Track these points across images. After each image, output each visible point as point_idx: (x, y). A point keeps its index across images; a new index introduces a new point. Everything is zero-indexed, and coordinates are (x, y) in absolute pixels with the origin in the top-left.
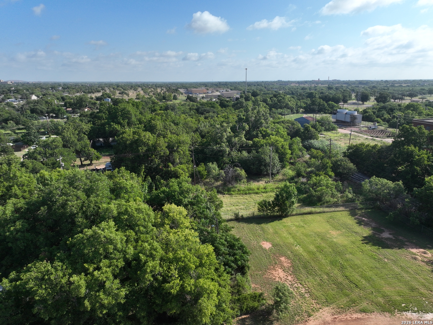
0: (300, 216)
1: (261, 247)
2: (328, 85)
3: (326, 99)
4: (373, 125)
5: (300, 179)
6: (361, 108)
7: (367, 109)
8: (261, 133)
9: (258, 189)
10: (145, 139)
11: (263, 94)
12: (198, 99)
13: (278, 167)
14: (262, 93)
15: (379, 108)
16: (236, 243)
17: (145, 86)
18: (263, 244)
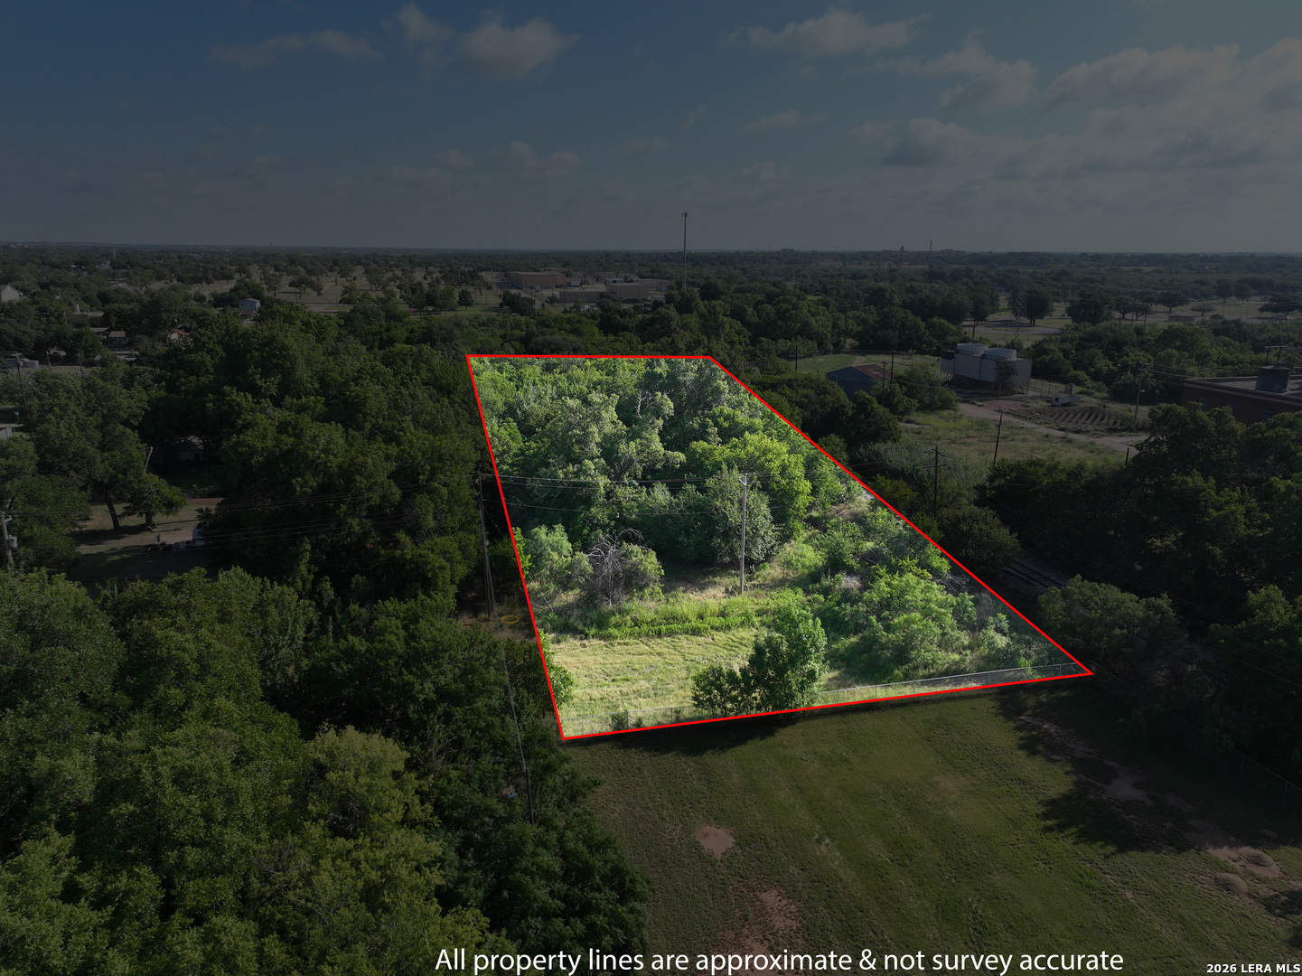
0: (836, 719)
1: (696, 846)
2: (930, 267)
3: (924, 309)
4: (1066, 392)
5: (838, 580)
6: (1029, 338)
7: (1044, 341)
8: (716, 424)
9: (701, 617)
10: (313, 449)
11: (735, 291)
12: (537, 306)
13: (767, 539)
14: (735, 286)
15: (1081, 339)
16: (596, 861)
17: (374, 262)
18: (706, 835)
